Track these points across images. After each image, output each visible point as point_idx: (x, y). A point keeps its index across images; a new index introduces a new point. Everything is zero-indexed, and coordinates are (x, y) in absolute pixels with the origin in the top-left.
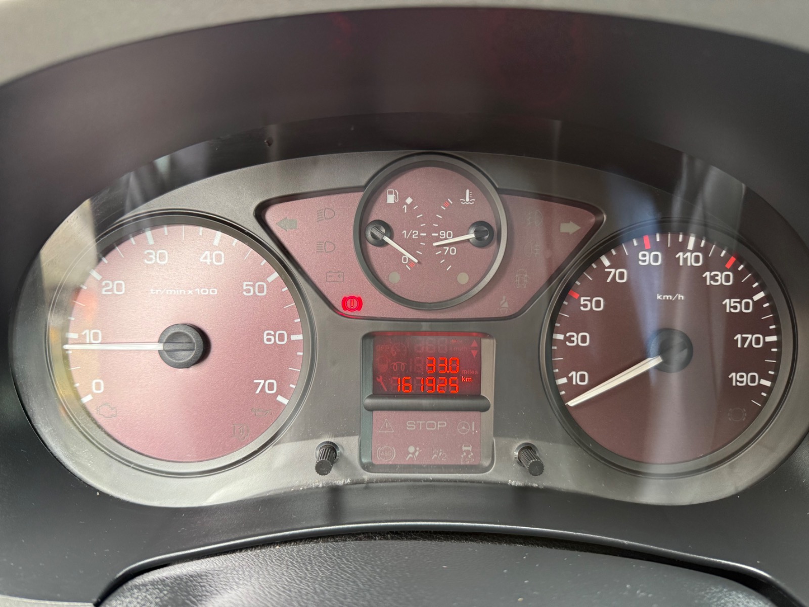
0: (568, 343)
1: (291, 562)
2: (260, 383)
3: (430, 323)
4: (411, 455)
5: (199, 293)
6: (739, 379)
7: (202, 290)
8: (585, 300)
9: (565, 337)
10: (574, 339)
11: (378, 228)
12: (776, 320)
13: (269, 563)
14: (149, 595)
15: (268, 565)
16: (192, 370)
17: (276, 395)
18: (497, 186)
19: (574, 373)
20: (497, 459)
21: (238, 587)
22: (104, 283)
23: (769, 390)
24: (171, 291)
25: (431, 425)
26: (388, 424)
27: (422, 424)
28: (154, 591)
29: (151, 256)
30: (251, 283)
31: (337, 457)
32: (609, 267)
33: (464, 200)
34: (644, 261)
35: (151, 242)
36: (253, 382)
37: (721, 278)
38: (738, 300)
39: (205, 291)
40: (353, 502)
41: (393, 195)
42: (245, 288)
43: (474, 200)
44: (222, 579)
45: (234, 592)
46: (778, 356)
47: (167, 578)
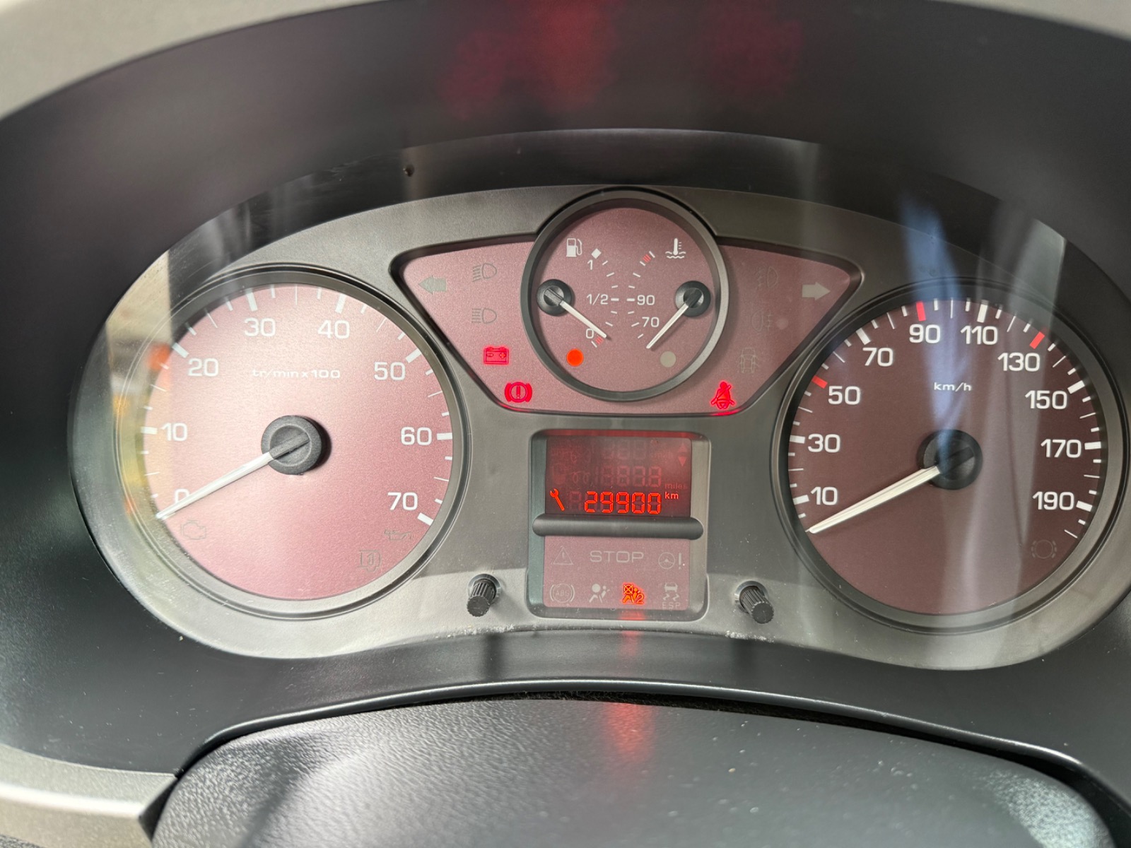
0: (810, 448)
1: (432, 723)
2: (396, 496)
3: (621, 419)
4: (595, 596)
5: (316, 376)
6: (1047, 500)
7: (321, 371)
8: (834, 390)
9: (807, 440)
10: (820, 442)
11: (553, 290)
12: (1100, 421)
13: (403, 723)
14: (246, 761)
15: (401, 726)
16: (308, 478)
17: (417, 512)
18: (716, 234)
19: (818, 489)
20: (711, 602)
21: (362, 751)
22: (191, 362)
23: (1089, 517)
24: (280, 373)
25: (622, 557)
26: (566, 555)
27: (611, 554)
28: (254, 757)
29: (253, 326)
30: (386, 364)
31: (497, 596)
32: (868, 345)
33: (671, 253)
34: (917, 337)
35: (254, 307)
36: (387, 494)
37: (1023, 362)
38: (1048, 392)
39: (324, 374)
40: (517, 653)
41: (575, 246)
42: (376, 369)
43: (685, 253)
44: (341, 743)
45: (356, 757)
46: (1103, 469)
47: (270, 741)
